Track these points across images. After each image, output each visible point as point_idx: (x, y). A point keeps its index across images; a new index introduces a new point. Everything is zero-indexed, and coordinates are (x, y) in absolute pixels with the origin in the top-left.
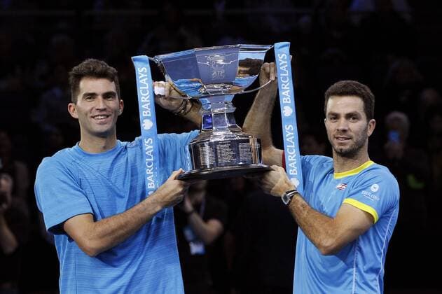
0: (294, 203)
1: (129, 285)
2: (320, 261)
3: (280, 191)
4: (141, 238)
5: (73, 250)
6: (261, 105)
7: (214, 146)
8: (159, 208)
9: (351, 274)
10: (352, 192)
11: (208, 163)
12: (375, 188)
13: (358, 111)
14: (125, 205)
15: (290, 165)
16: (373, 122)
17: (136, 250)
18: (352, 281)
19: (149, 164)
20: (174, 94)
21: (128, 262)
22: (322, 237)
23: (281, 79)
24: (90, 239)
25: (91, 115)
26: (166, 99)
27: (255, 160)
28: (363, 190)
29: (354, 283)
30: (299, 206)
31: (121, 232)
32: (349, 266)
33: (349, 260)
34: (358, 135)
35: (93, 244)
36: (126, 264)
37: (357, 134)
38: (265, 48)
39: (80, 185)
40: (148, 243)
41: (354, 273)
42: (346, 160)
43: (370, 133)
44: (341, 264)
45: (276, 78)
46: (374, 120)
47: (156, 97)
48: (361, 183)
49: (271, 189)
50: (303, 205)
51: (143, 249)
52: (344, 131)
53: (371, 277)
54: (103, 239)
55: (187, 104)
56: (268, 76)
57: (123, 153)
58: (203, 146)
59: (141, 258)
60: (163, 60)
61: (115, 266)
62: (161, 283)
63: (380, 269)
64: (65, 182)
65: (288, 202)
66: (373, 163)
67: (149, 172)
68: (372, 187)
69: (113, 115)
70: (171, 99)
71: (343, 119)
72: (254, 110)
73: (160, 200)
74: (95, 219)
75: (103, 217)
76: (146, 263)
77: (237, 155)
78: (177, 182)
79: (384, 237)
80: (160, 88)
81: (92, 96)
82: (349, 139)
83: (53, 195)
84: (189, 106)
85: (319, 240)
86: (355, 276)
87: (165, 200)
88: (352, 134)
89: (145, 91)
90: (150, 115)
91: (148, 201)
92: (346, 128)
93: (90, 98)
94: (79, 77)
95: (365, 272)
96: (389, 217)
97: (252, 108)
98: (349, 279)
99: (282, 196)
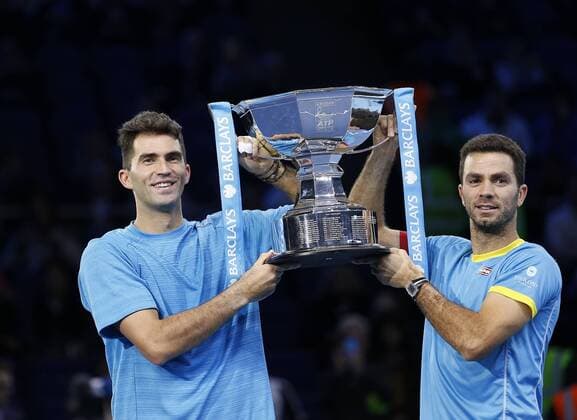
0: (424, 294)
1: (206, 404)
2: (458, 369)
3: (402, 280)
4: (219, 342)
5: (131, 359)
6: (375, 171)
7: (318, 219)
8: (244, 301)
9: (500, 386)
10: (501, 277)
11: (308, 241)
12: (532, 271)
13: (507, 172)
14: (198, 300)
15: (413, 248)
16: (524, 189)
17: (213, 359)
18: (502, 394)
19: (232, 243)
20: (264, 153)
21: (205, 373)
22: (464, 337)
23: (402, 136)
24: (156, 342)
25: (152, 182)
26: (252, 158)
27: (370, 239)
28: (516, 274)
29: (505, 397)
30: (430, 298)
31: (197, 331)
32: (498, 375)
33: (498, 367)
34: (507, 203)
35: (159, 347)
36: (202, 375)
37: (505, 201)
38: (381, 92)
39: (139, 273)
40: (229, 349)
41: (505, 384)
42: (489, 238)
43: (520, 202)
44: (487, 373)
45: (396, 134)
46: (525, 186)
47: (240, 155)
48: (512, 266)
49: (390, 278)
50: (436, 297)
51: (224, 356)
52: (490, 197)
53: (526, 389)
54: (173, 342)
55: (278, 167)
56: (385, 132)
57: (191, 234)
58: (302, 219)
59: (221, 368)
60: (251, 107)
61: (187, 379)
62: (248, 402)
63: (537, 379)
64: (120, 270)
65: (415, 293)
66: (523, 241)
67: (231, 253)
68: (528, 271)
69: (179, 182)
70: (259, 159)
71: (487, 182)
72: (364, 178)
73: (245, 291)
74: (161, 316)
75: (171, 314)
76: (227, 375)
77: (348, 231)
78: (268, 267)
79: (543, 336)
80: (246, 145)
81: (150, 158)
82: (495, 208)
83: (104, 285)
84: (282, 169)
85: (461, 341)
86: (506, 388)
87: (253, 290)
88: (499, 201)
89: (226, 148)
90: (232, 179)
91: (230, 292)
92: (492, 194)
93: (148, 161)
94: (133, 134)
95: (519, 382)
96: (550, 310)
97: (362, 174)
98: (499, 392)
99: (407, 287)
